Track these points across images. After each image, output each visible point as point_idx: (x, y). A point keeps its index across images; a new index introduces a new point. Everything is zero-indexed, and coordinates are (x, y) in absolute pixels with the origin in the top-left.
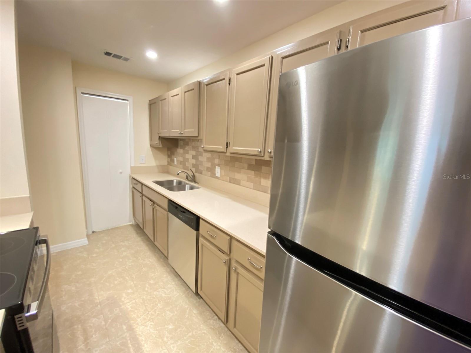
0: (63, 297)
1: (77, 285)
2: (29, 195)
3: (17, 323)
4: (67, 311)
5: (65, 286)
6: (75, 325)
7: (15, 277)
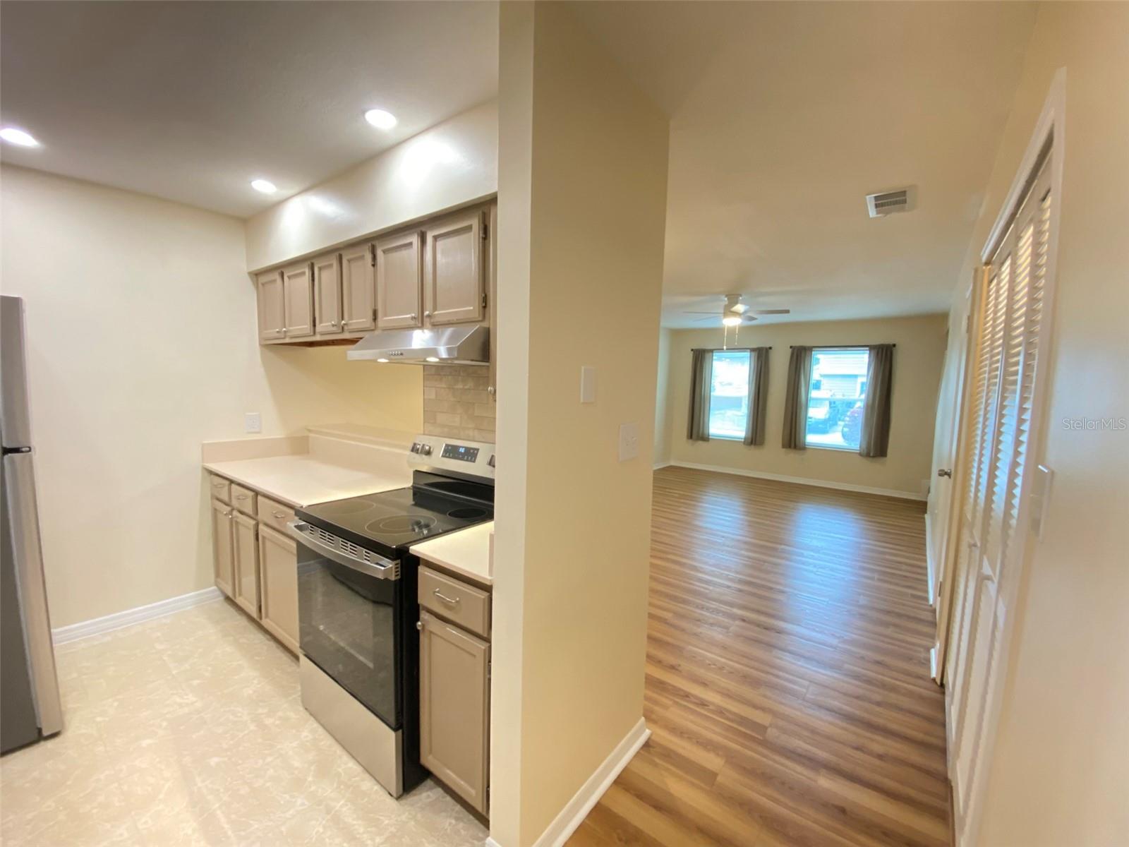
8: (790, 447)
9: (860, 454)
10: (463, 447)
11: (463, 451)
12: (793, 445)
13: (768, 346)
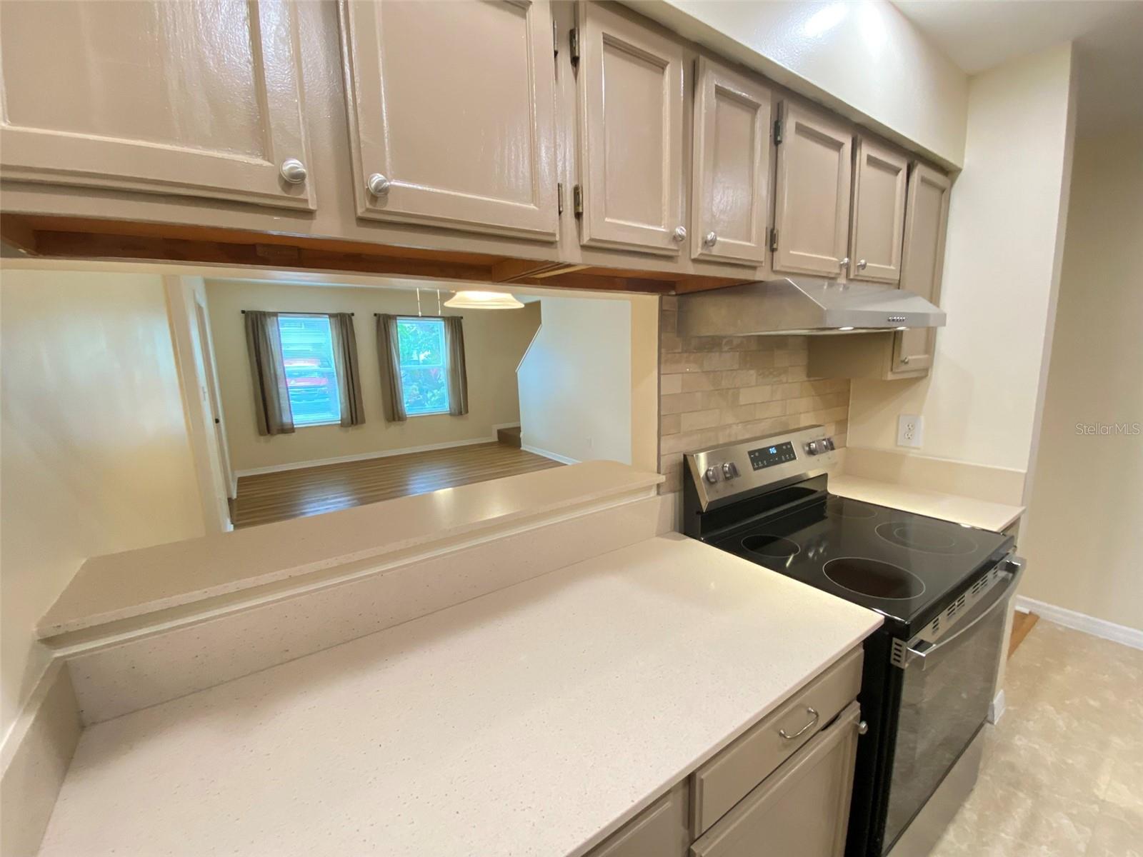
0: (1031, 723)
1: (1075, 724)
2: (1024, 471)
3: (893, 651)
4: (1022, 752)
5: (1049, 708)
6: (1022, 791)
7: (922, 585)
8: (394, 420)
9: (451, 414)
10: (772, 447)
11: (775, 452)
12: (396, 417)
13: (350, 312)
